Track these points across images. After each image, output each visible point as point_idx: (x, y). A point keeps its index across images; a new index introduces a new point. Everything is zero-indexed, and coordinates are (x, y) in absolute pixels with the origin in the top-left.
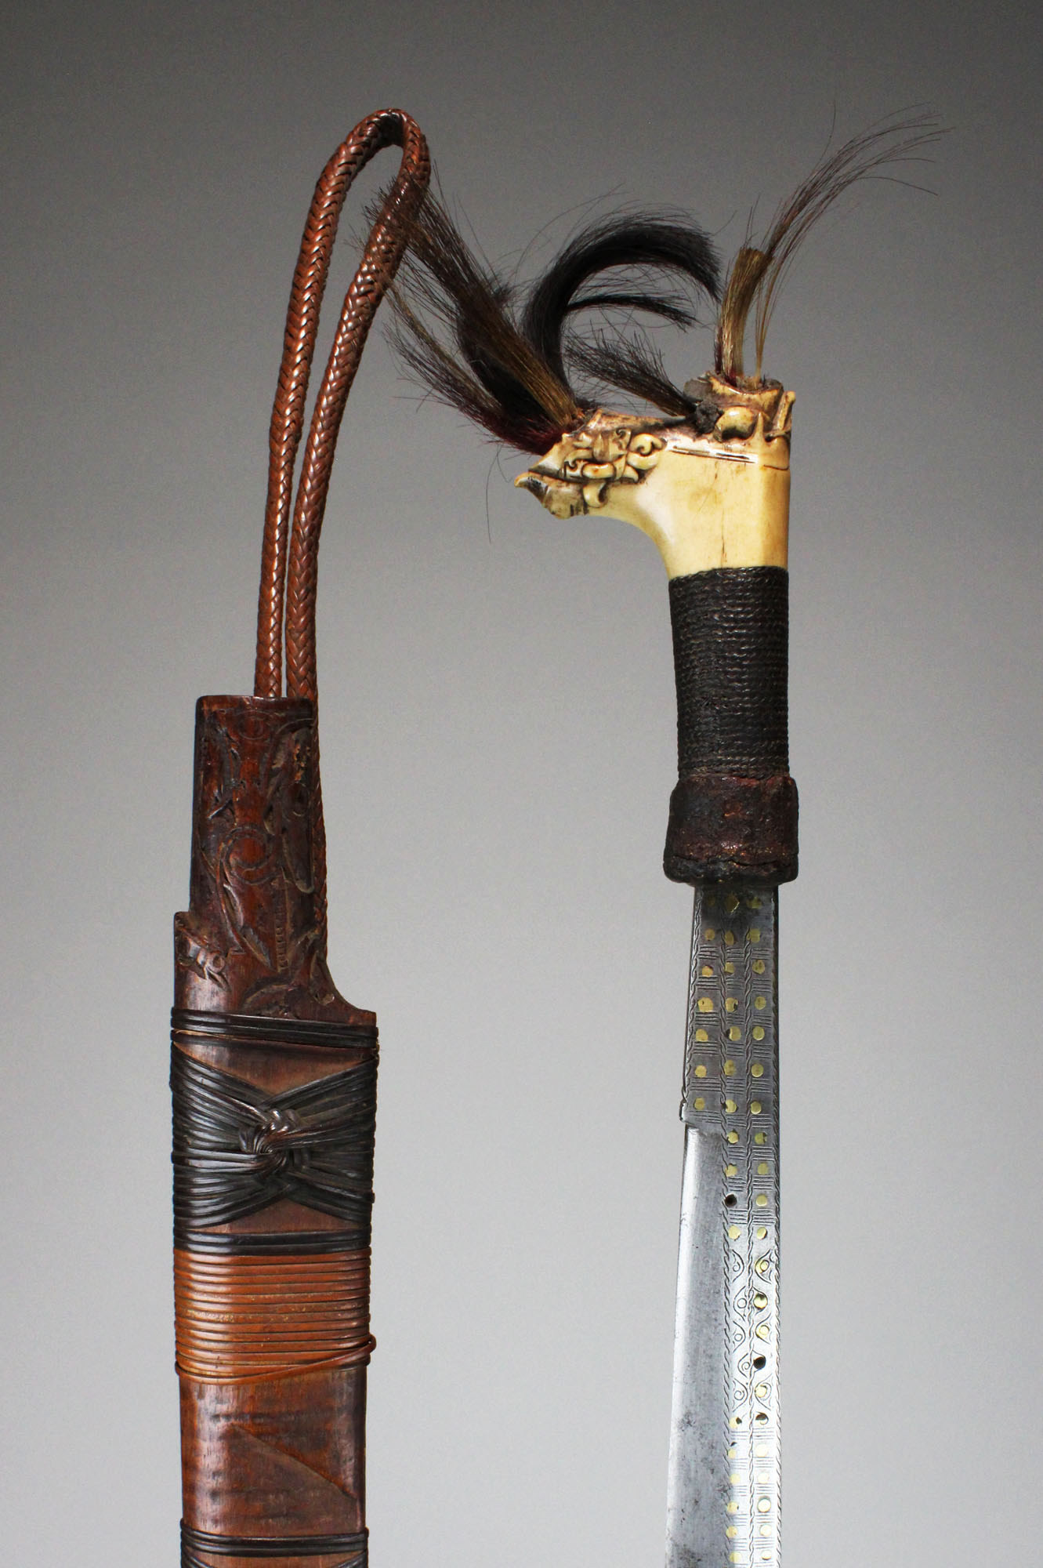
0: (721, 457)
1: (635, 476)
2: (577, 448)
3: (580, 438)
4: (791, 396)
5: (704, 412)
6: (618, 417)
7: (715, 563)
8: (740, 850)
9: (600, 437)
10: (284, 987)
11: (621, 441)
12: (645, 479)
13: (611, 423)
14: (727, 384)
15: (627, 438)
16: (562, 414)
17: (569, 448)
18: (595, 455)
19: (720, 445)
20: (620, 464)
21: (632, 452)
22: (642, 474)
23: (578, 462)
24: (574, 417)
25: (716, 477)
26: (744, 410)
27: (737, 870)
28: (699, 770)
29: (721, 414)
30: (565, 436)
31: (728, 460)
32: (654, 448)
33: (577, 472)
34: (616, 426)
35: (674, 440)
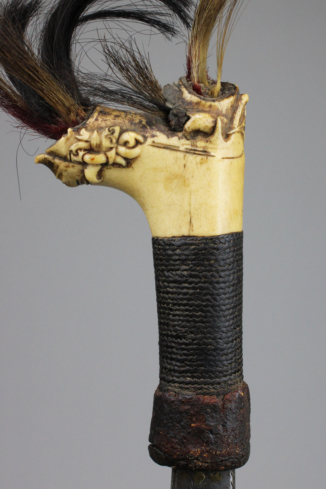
0: (187, 151)
1: (123, 162)
2: (80, 140)
3: (81, 133)
4: (245, 98)
5: (176, 115)
6: (111, 114)
7: (185, 232)
8: (202, 452)
9: (96, 132)
11: (111, 137)
12: (131, 165)
13: (105, 120)
14: (194, 92)
15: (116, 134)
16: (69, 111)
17: (72, 139)
18: (92, 147)
19: (188, 142)
20: (112, 154)
21: (120, 145)
22: (129, 162)
23: (79, 152)
24: (77, 115)
25: (185, 166)
26: (207, 115)
27: (200, 467)
28: (172, 385)
29: (189, 118)
30: (69, 130)
31: (194, 153)
32: (138, 142)
33: (79, 159)
34: (109, 123)
35: (153, 136)
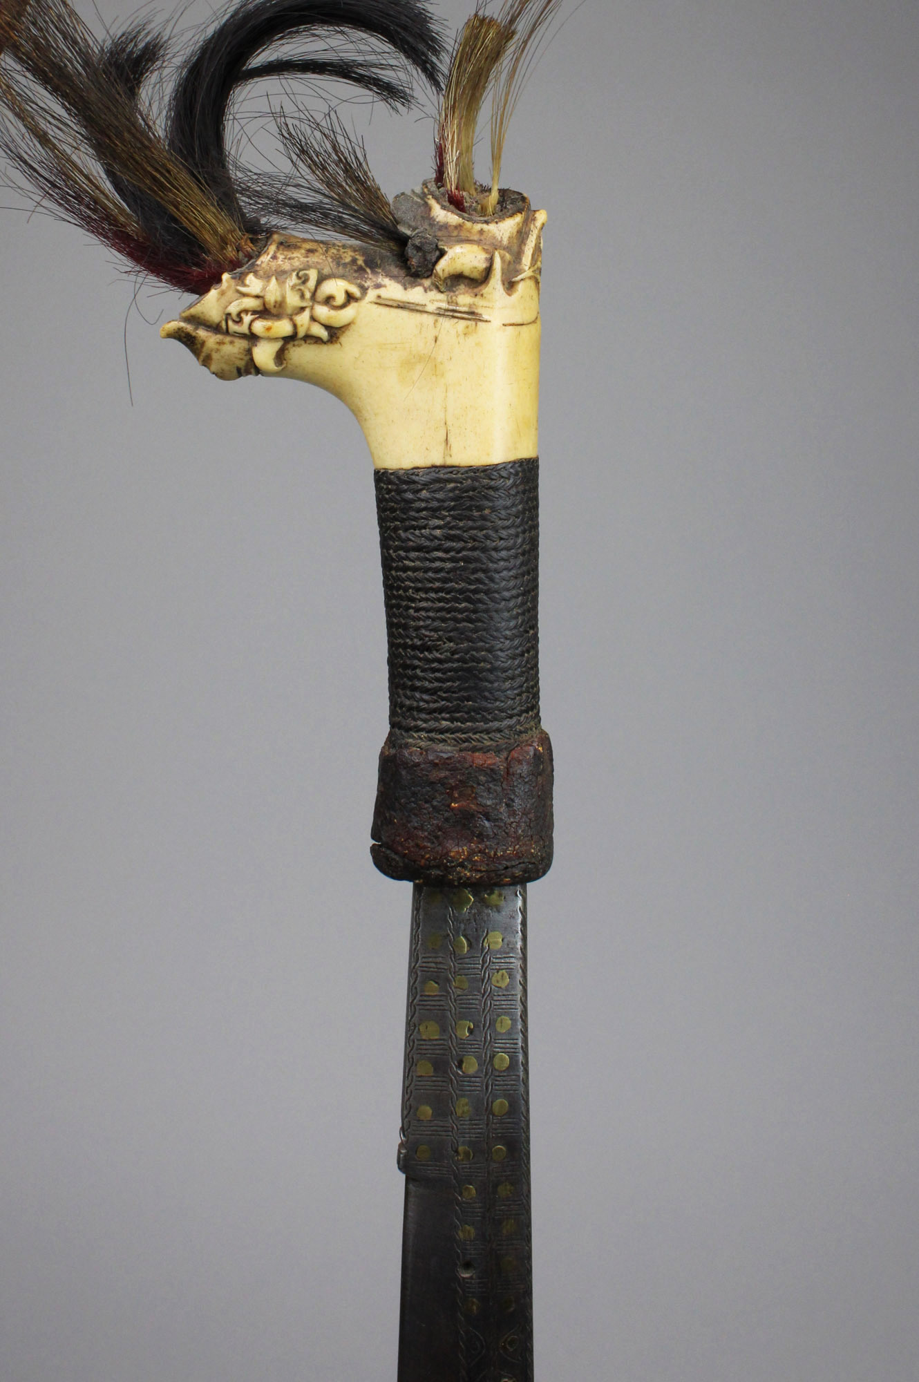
0: (441, 313)
1: (324, 334)
2: (244, 295)
3: (247, 282)
4: (541, 217)
5: (418, 249)
6: (300, 248)
7: (437, 458)
8: (472, 853)
9: (273, 280)
11: (302, 288)
12: (338, 338)
13: (290, 259)
14: (452, 207)
15: (312, 283)
16: (224, 242)
17: (230, 293)
18: (267, 306)
19: (442, 296)
20: (303, 319)
21: (319, 302)
22: (335, 333)
23: (243, 315)
24: (239, 249)
25: (436, 340)
26: (475, 248)
27: (468, 878)
28: (415, 735)
29: (442, 253)
30: (225, 276)
31: (454, 317)
32: (350, 298)
33: (243, 329)
34: (296, 263)
35: (378, 286)
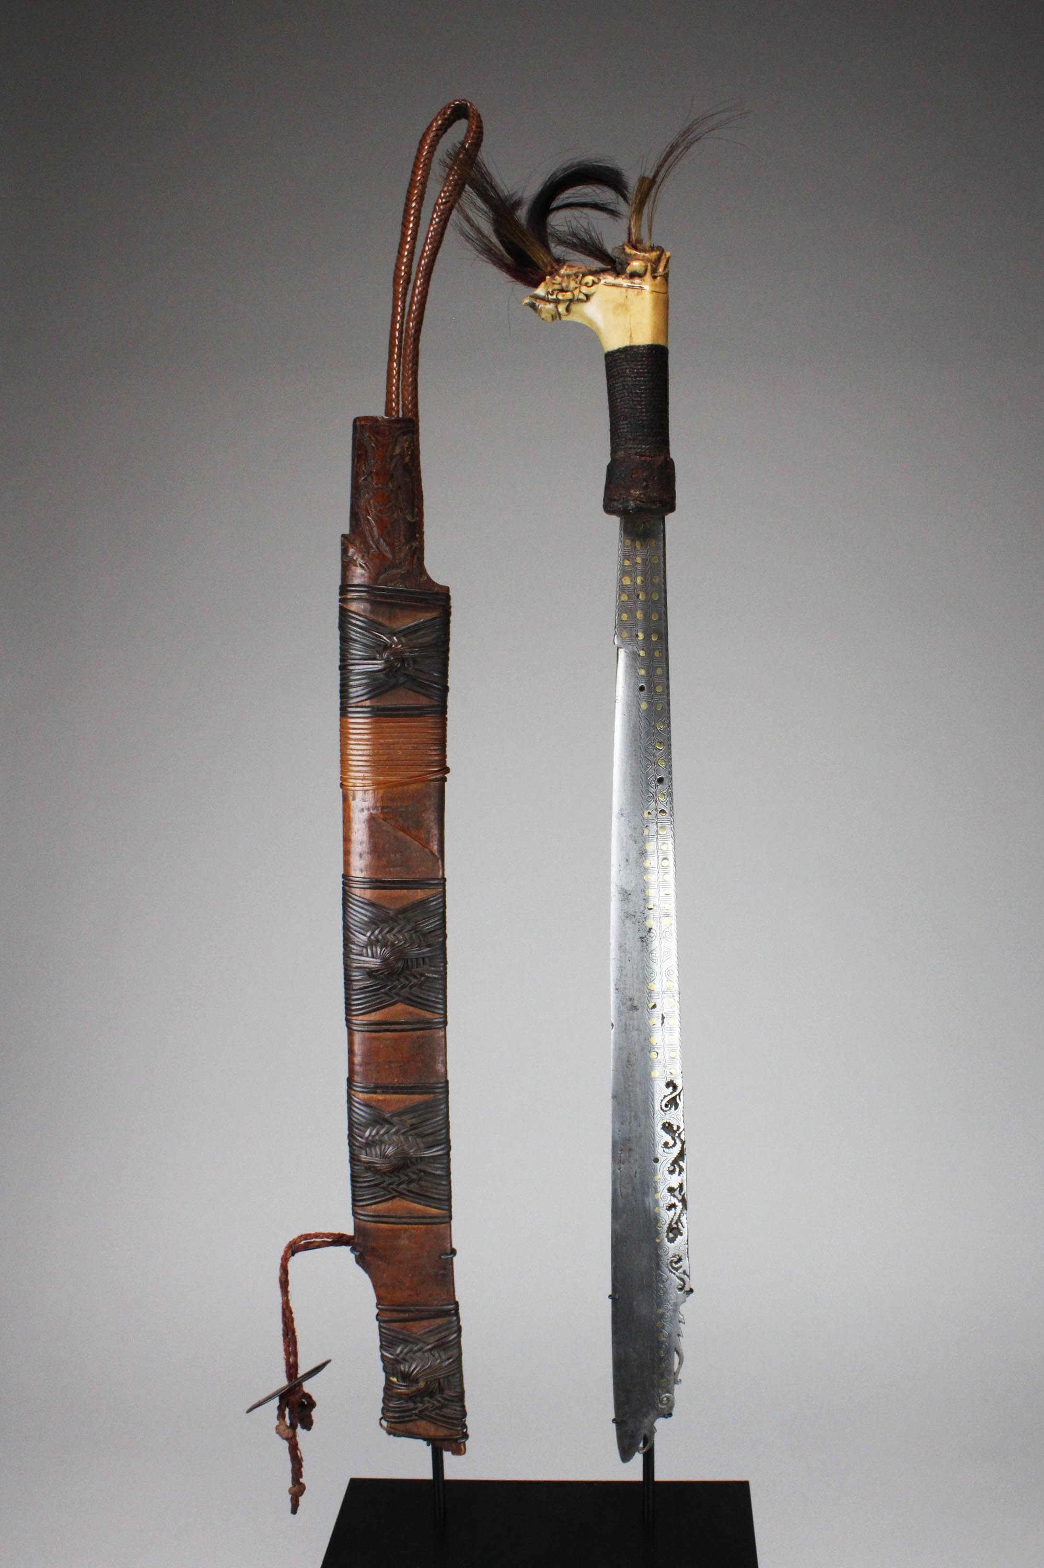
0: (629, 287)
1: (584, 297)
2: (554, 284)
3: (556, 278)
4: (668, 254)
5: (621, 264)
6: (576, 267)
7: (627, 343)
8: (640, 494)
9: (566, 278)
10: (399, 571)
11: (577, 279)
12: (590, 299)
13: (572, 270)
14: (633, 248)
15: (580, 278)
16: (546, 266)
17: (550, 284)
18: (563, 288)
19: (628, 281)
20: (576, 292)
21: (583, 285)
22: (588, 297)
23: (554, 292)
24: (552, 267)
25: (626, 297)
26: (641, 262)
27: (639, 505)
28: (619, 453)
29: (629, 264)
30: (548, 277)
31: (633, 288)
32: (594, 283)
33: (554, 297)
34: (574, 272)
35: (605, 278)
